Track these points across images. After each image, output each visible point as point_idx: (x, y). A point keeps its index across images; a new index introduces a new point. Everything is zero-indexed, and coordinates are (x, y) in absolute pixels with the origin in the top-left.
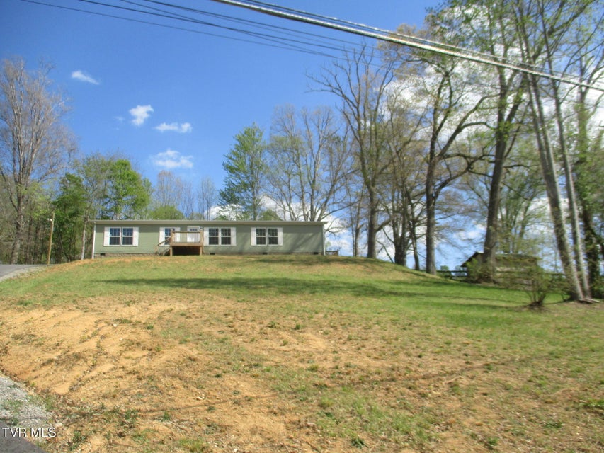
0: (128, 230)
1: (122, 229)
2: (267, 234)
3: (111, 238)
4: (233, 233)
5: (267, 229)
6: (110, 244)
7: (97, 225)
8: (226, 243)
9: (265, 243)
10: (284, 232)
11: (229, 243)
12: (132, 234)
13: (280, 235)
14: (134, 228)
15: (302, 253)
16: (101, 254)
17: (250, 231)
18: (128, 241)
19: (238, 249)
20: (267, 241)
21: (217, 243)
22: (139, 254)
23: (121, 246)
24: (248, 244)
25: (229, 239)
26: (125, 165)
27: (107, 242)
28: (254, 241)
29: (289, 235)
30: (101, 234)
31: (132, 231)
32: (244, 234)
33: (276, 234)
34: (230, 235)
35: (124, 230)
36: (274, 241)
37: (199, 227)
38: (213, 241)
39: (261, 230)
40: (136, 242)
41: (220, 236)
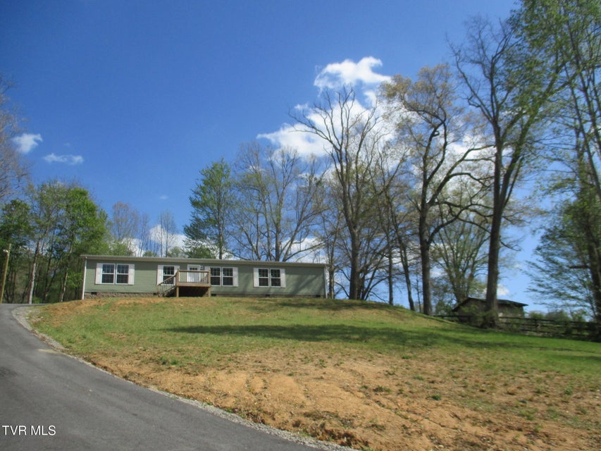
0: (123, 267)
1: (116, 265)
2: (269, 275)
3: (103, 275)
4: (235, 273)
5: (269, 270)
6: (103, 282)
7: (88, 260)
8: (228, 284)
9: (267, 285)
10: (286, 273)
11: (231, 283)
12: (127, 272)
13: (283, 277)
14: (130, 265)
15: (304, 296)
16: (92, 293)
17: (252, 272)
18: (123, 279)
19: (241, 290)
20: (270, 282)
21: (219, 284)
22: (135, 293)
23: (115, 285)
24: (251, 284)
25: (231, 279)
26: (83, 194)
27: (99, 279)
28: (256, 282)
29: (292, 276)
30: (92, 271)
31: (127, 267)
32: (246, 274)
33: (279, 276)
34: (232, 275)
35: (119, 267)
36: (277, 282)
37: (200, 266)
38: (215, 281)
39: (263, 271)
40: (131, 280)
41: (222, 276)
